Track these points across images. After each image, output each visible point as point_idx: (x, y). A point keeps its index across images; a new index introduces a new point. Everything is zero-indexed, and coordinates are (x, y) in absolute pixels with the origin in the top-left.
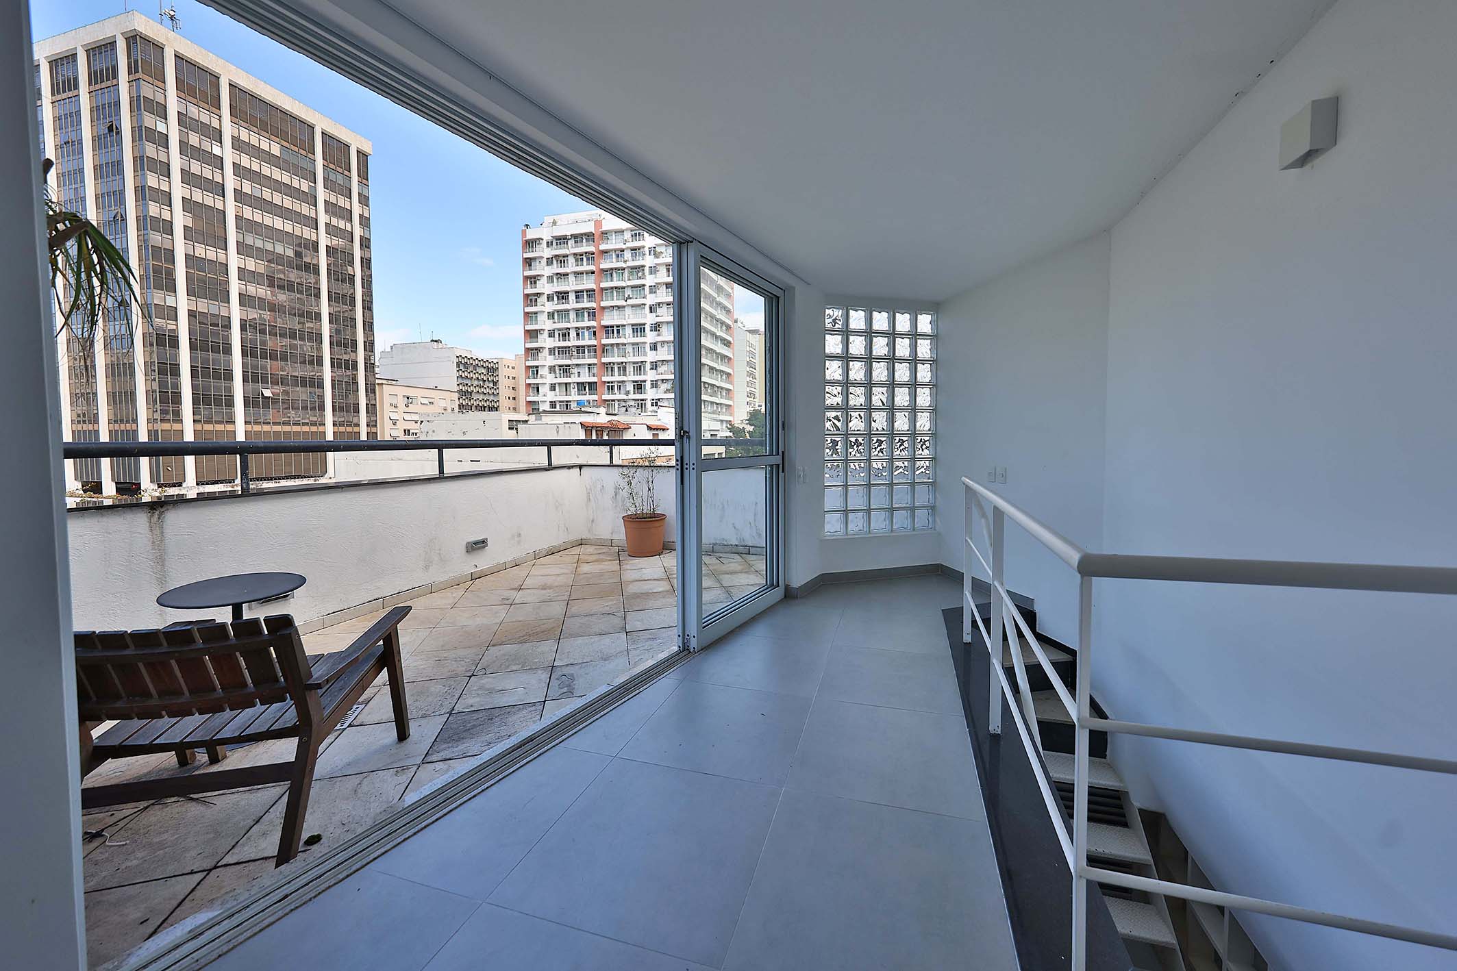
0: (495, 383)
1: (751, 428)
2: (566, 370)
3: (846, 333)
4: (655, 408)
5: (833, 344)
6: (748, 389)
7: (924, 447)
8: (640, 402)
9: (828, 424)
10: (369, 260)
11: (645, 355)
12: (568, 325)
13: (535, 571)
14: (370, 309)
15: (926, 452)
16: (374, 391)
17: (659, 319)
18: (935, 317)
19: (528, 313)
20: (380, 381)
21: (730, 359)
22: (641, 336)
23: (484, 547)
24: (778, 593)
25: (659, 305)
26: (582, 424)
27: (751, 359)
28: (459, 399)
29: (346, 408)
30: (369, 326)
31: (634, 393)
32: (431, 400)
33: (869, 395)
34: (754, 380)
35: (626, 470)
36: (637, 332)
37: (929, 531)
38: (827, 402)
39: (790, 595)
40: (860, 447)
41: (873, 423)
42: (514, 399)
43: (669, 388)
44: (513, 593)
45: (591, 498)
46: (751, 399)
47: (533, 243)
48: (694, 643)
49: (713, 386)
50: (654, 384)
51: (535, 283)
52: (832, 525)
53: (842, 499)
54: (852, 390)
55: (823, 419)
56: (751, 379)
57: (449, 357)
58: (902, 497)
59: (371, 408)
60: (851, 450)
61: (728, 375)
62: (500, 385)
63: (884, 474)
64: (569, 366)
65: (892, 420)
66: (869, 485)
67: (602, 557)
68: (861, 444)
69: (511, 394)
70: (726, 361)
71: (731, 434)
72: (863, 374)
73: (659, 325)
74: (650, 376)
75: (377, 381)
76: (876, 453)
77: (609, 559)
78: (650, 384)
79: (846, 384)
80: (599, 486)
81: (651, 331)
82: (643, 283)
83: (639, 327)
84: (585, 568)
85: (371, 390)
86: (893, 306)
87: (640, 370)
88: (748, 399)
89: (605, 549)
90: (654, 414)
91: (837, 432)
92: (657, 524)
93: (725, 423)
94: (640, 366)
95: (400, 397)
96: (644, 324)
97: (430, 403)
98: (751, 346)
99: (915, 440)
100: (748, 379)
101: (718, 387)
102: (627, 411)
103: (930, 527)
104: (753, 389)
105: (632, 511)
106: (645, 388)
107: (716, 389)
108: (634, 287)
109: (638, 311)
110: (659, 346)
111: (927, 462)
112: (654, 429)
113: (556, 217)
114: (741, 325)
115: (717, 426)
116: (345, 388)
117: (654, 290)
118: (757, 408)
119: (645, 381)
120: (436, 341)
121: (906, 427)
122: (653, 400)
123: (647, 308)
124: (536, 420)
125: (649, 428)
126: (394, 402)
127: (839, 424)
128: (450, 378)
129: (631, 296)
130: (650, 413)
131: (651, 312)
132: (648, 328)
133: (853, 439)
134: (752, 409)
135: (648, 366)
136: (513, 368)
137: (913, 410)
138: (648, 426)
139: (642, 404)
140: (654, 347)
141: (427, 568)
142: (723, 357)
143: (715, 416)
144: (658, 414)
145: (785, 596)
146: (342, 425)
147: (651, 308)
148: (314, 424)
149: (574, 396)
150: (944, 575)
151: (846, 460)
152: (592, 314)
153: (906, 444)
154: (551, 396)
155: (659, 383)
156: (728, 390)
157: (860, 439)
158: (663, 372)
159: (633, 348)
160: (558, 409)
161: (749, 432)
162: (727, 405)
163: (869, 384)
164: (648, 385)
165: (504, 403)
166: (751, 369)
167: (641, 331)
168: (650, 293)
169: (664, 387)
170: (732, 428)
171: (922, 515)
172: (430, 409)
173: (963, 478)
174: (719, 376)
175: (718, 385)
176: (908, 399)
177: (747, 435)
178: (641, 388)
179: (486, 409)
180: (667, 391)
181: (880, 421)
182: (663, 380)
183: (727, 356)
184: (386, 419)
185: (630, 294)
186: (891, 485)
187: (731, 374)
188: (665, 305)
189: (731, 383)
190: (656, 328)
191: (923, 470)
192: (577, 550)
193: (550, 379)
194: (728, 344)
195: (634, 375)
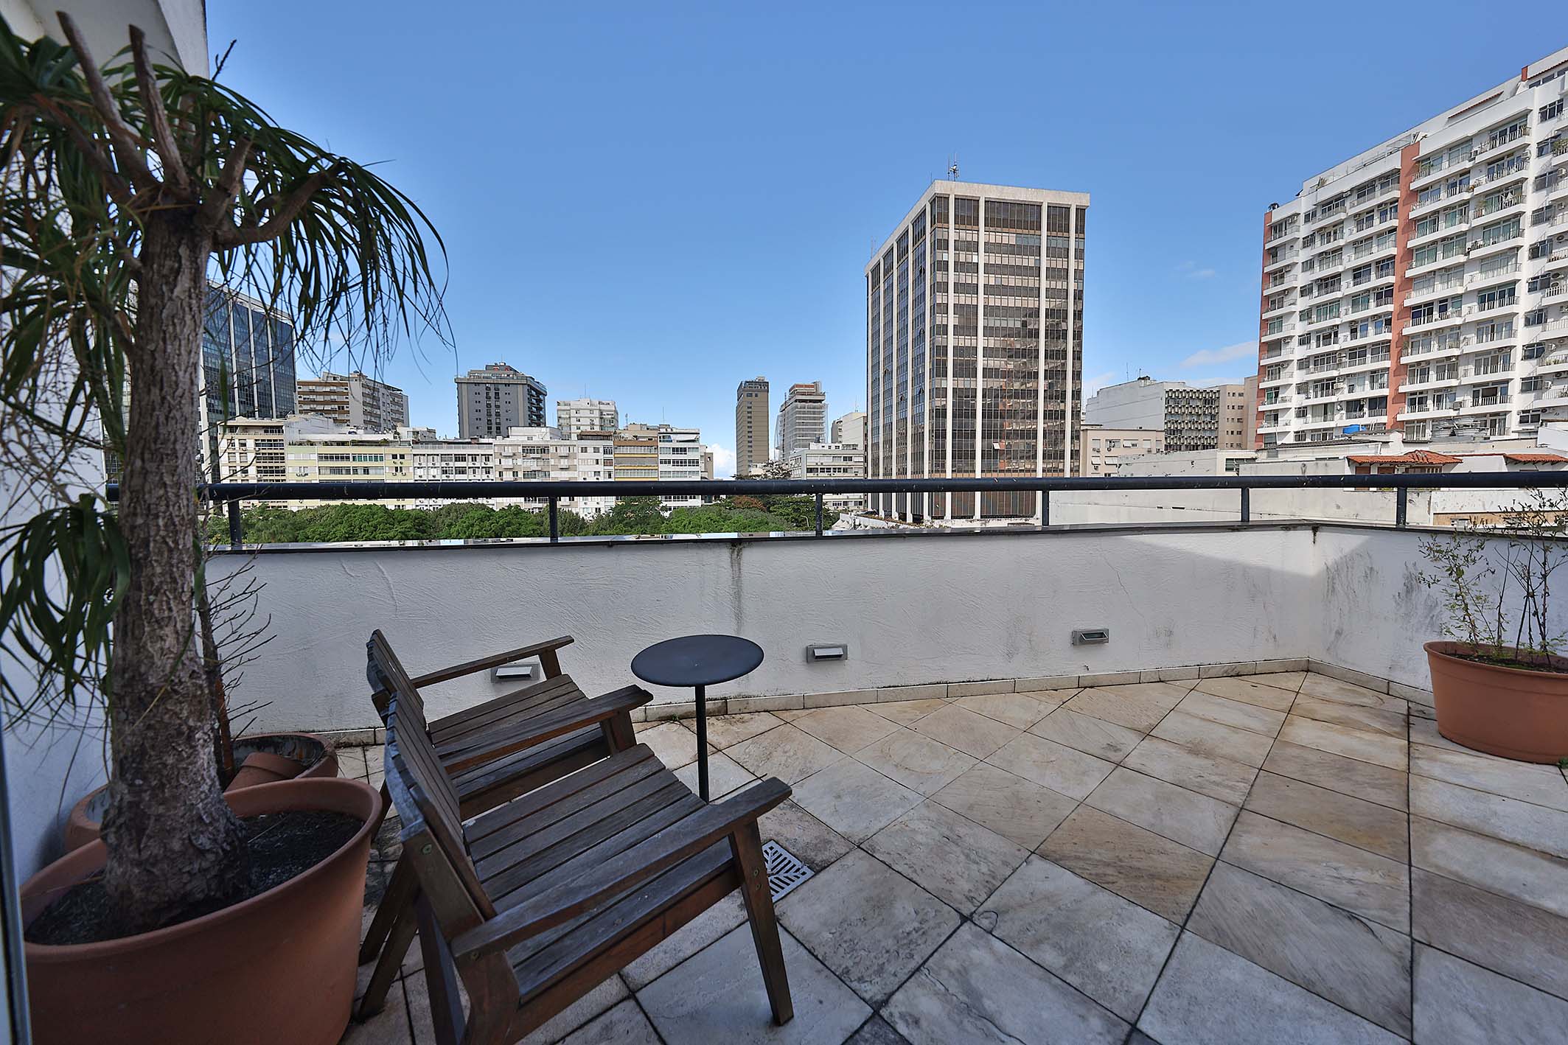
0: (1213, 417)
2: (1327, 386)
4: (1529, 426)
8: (1490, 419)
10: (1081, 312)
11: (1512, 335)
12: (1337, 321)
13: (1192, 704)
14: (1079, 358)
16: (1078, 438)
17: (1557, 265)
19: (1267, 320)
20: (1085, 428)
22: (1503, 305)
23: (1102, 642)
25: (1560, 238)
26: (1349, 459)
28: (1166, 438)
29: (1054, 455)
30: (1077, 375)
31: (1477, 405)
32: (1134, 442)
36: (1492, 299)
42: (1240, 433)
44: (1130, 740)
45: (1338, 587)
47: (1282, 224)
50: (1532, 384)
51: (1282, 277)
57: (1158, 393)
59: (1075, 454)
62: (1221, 418)
64: (1334, 378)
67: (1357, 716)
69: (1236, 427)
73: (1556, 275)
74: (1523, 370)
75: (1082, 428)
77: (1378, 726)
78: (1519, 385)
81: (1531, 290)
82: (1514, 213)
83: (1498, 291)
84: (1304, 732)
85: (1076, 436)
87: (1495, 363)
89: (1369, 699)
94: (1496, 358)
95: (1103, 441)
96: (1514, 283)
97: (1133, 445)
102: (1453, 434)
105: (1461, 635)
106: (1505, 394)
108: (1493, 225)
112: (1526, 463)
113: (1322, 176)
116: (1055, 437)
117: (1545, 216)
119: (1506, 381)
120: (1143, 379)
122: (1526, 412)
123: (1525, 252)
124: (1269, 456)
125: (1512, 461)
126: (1097, 447)
128: (1156, 417)
129: (1481, 244)
131: (1535, 258)
132: (1522, 288)
135: (1518, 354)
136: (1241, 395)
138: (1507, 458)
139: (1494, 421)
140: (1536, 318)
141: (1010, 655)
144: (1539, 436)
146: (1049, 470)
147: (1533, 250)
148: (1028, 471)
149: (1340, 420)
152: (1384, 294)
154: (1297, 424)
155: (1547, 380)
159: (1481, 329)
160: (1308, 440)
164: (1515, 386)
165: (1225, 438)
167: (1502, 297)
168: (1535, 223)
169: (1561, 385)
172: (1134, 451)
178: (1495, 395)
179: (1199, 448)
182: (1558, 374)
184: (1089, 463)
185: (1479, 240)
190: (1543, 283)
192: (1294, 681)
193: (1296, 400)
195: (1479, 374)
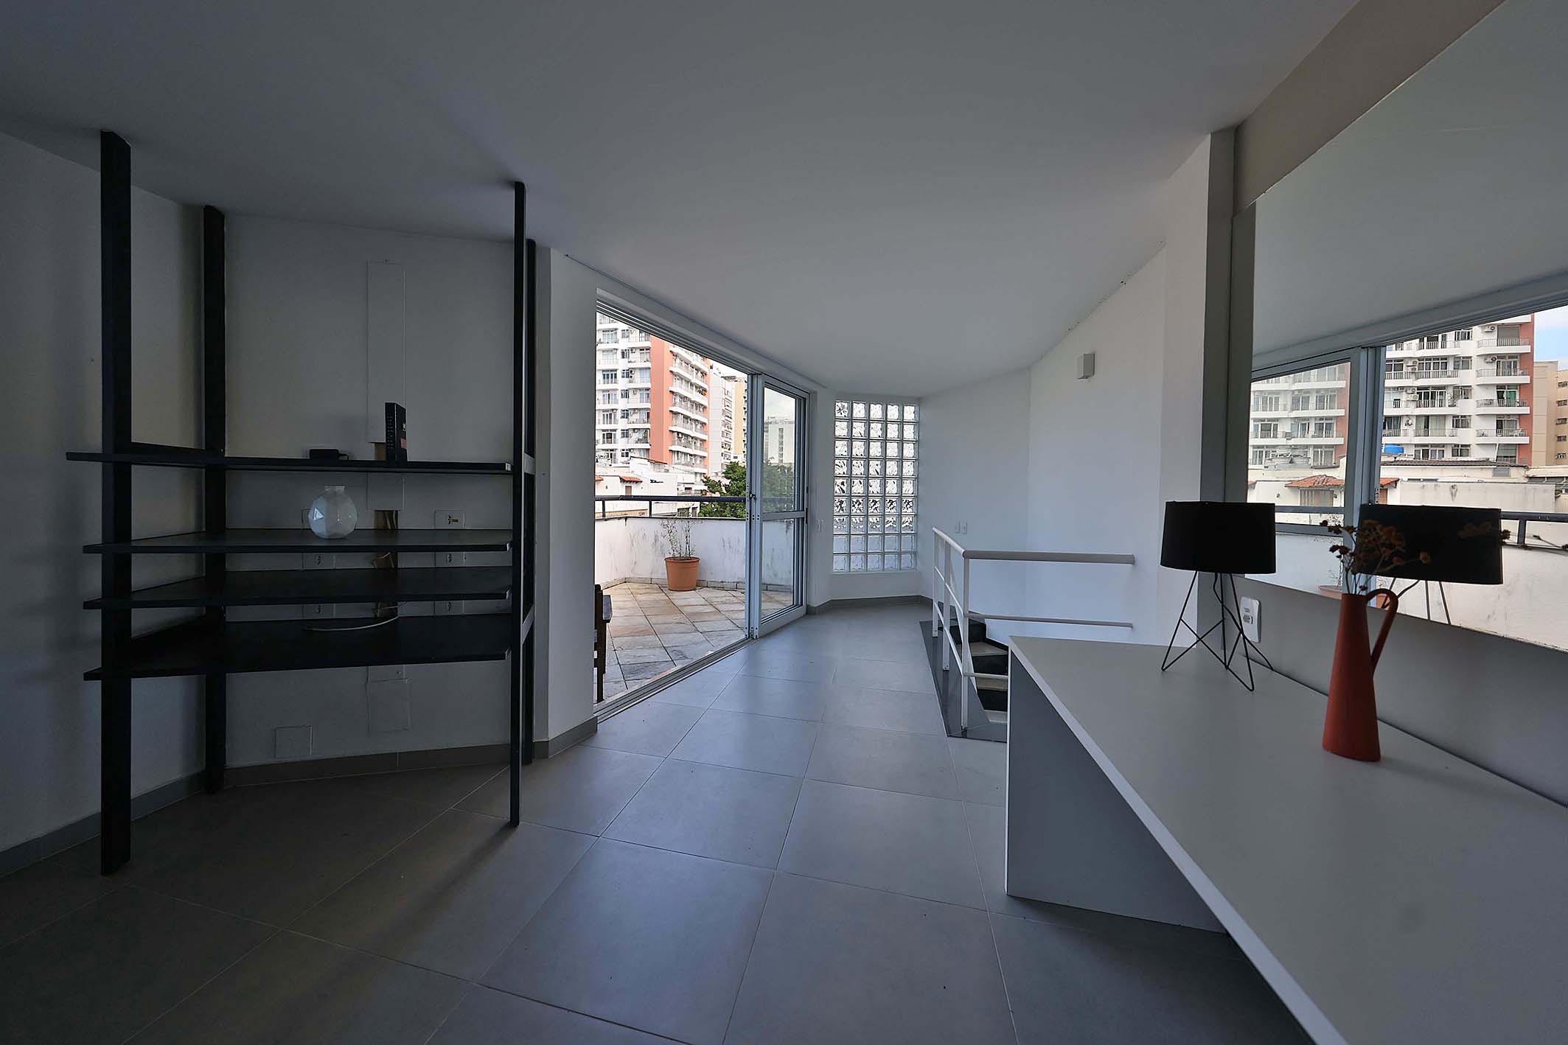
1: (727, 482)
3: (851, 420)
4: (625, 459)
5: (841, 429)
6: (723, 440)
7: (908, 506)
8: (609, 452)
9: (837, 489)
11: (616, 403)
15: (910, 510)
17: (632, 365)
18: (917, 408)
21: (705, 407)
22: (612, 383)
24: (802, 610)
25: (632, 350)
27: (727, 407)
31: (604, 443)
33: (867, 467)
34: (730, 430)
35: (665, 522)
36: (608, 378)
37: (912, 571)
38: (836, 472)
39: (810, 612)
40: (860, 506)
41: (870, 488)
43: (641, 438)
45: (634, 544)
46: (726, 450)
48: (756, 633)
49: (687, 436)
50: (625, 434)
52: (839, 564)
53: (847, 544)
54: (854, 462)
55: (834, 484)
56: (726, 429)
58: (891, 544)
60: (853, 508)
61: (703, 424)
63: (878, 526)
65: (884, 486)
66: (867, 535)
67: (648, 591)
68: (860, 503)
70: (701, 409)
71: (706, 488)
72: (863, 451)
73: (631, 372)
74: (621, 424)
76: (872, 510)
78: (620, 434)
79: (850, 459)
80: (641, 535)
81: (623, 377)
82: (615, 327)
83: (610, 373)
86: (885, 401)
87: (611, 418)
88: (723, 450)
89: (647, 586)
90: (625, 465)
91: (844, 494)
92: (695, 565)
93: (698, 475)
94: (611, 414)
96: (616, 370)
98: (727, 393)
99: (902, 501)
100: (723, 429)
101: (692, 438)
103: (913, 567)
104: (728, 440)
105: (672, 554)
106: (615, 438)
107: (690, 439)
108: (606, 331)
109: (610, 356)
110: (631, 393)
111: (911, 519)
112: (627, 482)
114: (717, 372)
115: (691, 478)
117: (626, 334)
118: (733, 460)
119: (615, 430)
121: (895, 491)
122: (623, 450)
123: (619, 353)
125: (622, 480)
127: (844, 488)
129: (602, 341)
130: (622, 465)
131: (623, 357)
132: (619, 374)
133: (855, 500)
134: (729, 461)
135: (619, 414)
137: (900, 479)
138: (621, 478)
139: (611, 454)
140: (626, 394)
142: (698, 406)
143: (690, 468)
145: (807, 614)
147: (623, 353)
150: (923, 602)
151: (850, 516)
153: (894, 504)
155: (630, 432)
156: (704, 441)
157: (860, 500)
158: (635, 421)
159: (604, 395)
161: (725, 486)
162: (701, 457)
163: (867, 459)
164: (619, 434)
166: (727, 418)
167: (612, 378)
168: (623, 337)
169: (635, 436)
170: (707, 481)
171: (907, 560)
173: (933, 529)
174: (694, 426)
175: (692, 436)
176: (896, 469)
177: (723, 488)
178: (611, 438)
180: (639, 441)
181: (875, 487)
182: (634, 429)
183: (702, 405)
185: (602, 338)
186: (884, 534)
187: (705, 424)
188: (638, 350)
189: (706, 433)
190: (628, 374)
191: (907, 524)
194: (704, 392)
195: (604, 423)
